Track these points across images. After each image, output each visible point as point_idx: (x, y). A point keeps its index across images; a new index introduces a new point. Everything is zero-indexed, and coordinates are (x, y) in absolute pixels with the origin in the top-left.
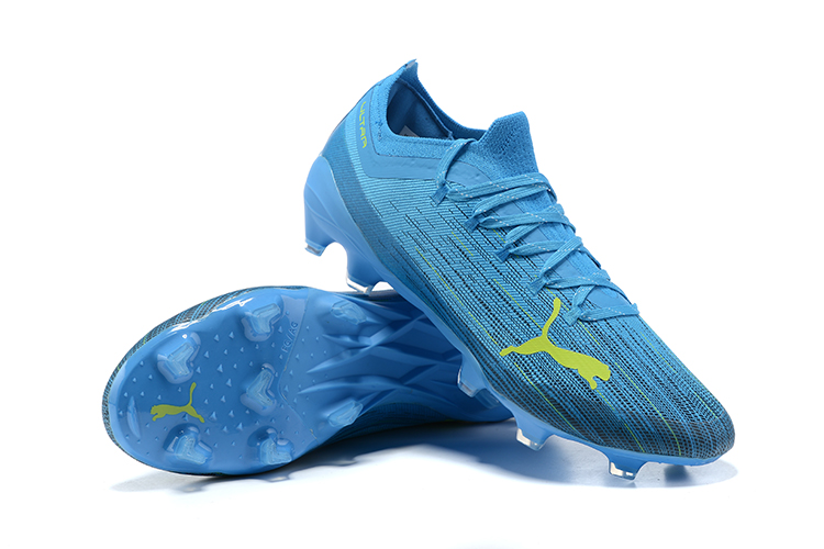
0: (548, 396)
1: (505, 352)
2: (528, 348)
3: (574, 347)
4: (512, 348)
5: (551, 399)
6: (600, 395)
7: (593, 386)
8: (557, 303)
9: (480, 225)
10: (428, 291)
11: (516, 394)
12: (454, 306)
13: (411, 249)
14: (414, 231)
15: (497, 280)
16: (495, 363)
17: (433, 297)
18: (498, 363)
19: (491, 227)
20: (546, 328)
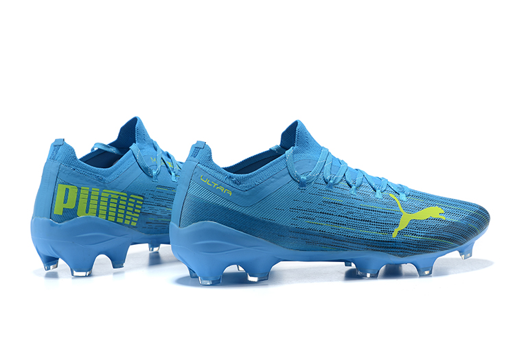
0: (432, 237)
1: (395, 235)
2: (403, 224)
4: (396, 230)
5: (435, 237)
6: (449, 219)
7: (444, 218)
8: (392, 196)
9: (334, 184)
10: (327, 239)
11: (417, 249)
12: (350, 234)
13: (304, 224)
14: (300, 214)
15: (362, 204)
16: (394, 244)
17: (331, 240)
18: (395, 242)
19: (338, 182)
20: (401, 210)
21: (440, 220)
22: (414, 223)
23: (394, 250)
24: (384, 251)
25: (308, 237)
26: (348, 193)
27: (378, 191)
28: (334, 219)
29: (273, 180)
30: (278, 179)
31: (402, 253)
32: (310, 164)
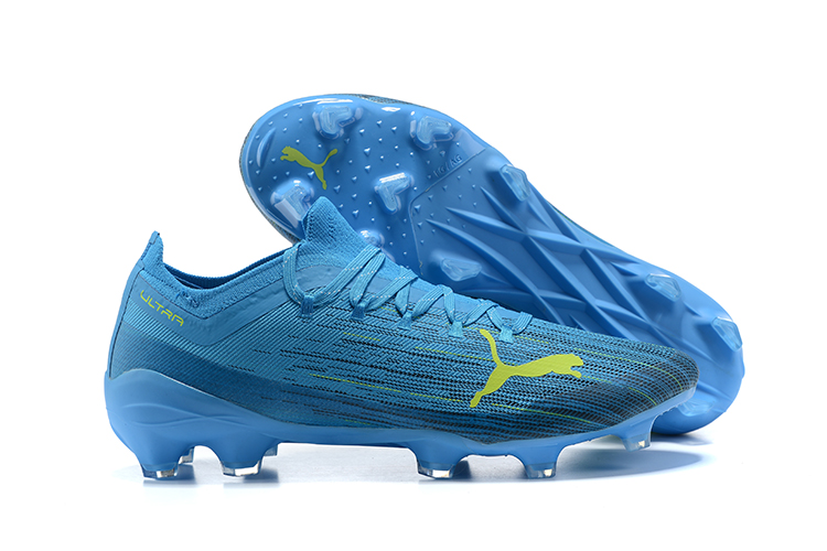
0: (546, 410)
1: (474, 403)
2: (494, 383)
3: (531, 357)
4: (479, 395)
5: (552, 410)
6: (588, 377)
7: (578, 375)
8: (485, 333)
9: (368, 310)
10: (350, 407)
11: (513, 429)
12: (391, 399)
13: (307, 379)
14: (299, 360)
15: (420, 347)
16: (472, 419)
17: (358, 409)
18: (474, 416)
19: (375, 306)
20: (496, 358)
21: (570, 378)
22: (515, 382)
23: (471, 430)
24: (454, 432)
25: (316, 401)
26: (394, 326)
27: (457, 324)
28: (362, 371)
29: (254, 300)
30: (263, 298)
31: (486, 437)
32: (329, 274)
